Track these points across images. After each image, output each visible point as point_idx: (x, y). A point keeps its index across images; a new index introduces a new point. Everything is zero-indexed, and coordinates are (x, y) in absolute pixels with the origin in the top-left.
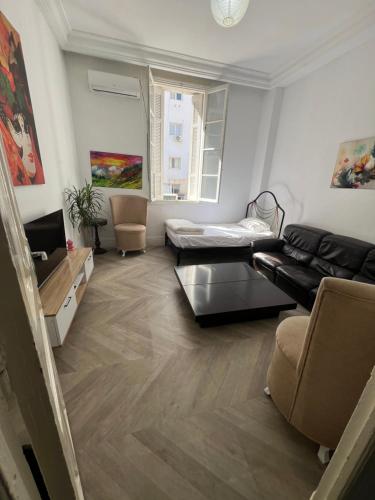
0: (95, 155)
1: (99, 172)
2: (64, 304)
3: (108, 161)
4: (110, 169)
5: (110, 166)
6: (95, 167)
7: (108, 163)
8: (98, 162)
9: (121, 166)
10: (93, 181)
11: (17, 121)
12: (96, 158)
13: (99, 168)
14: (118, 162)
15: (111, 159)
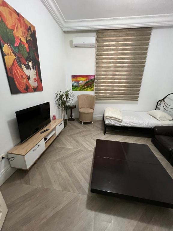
0: (74, 77)
1: (75, 84)
2: (34, 148)
3: (79, 79)
4: (80, 82)
5: (80, 81)
6: (73, 82)
7: (79, 80)
8: (75, 79)
9: (85, 81)
10: (72, 88)
11: (28, 64)
12: (74, 78)
13: (75, 82)
14: (83, 79)
15: (80, 78)
